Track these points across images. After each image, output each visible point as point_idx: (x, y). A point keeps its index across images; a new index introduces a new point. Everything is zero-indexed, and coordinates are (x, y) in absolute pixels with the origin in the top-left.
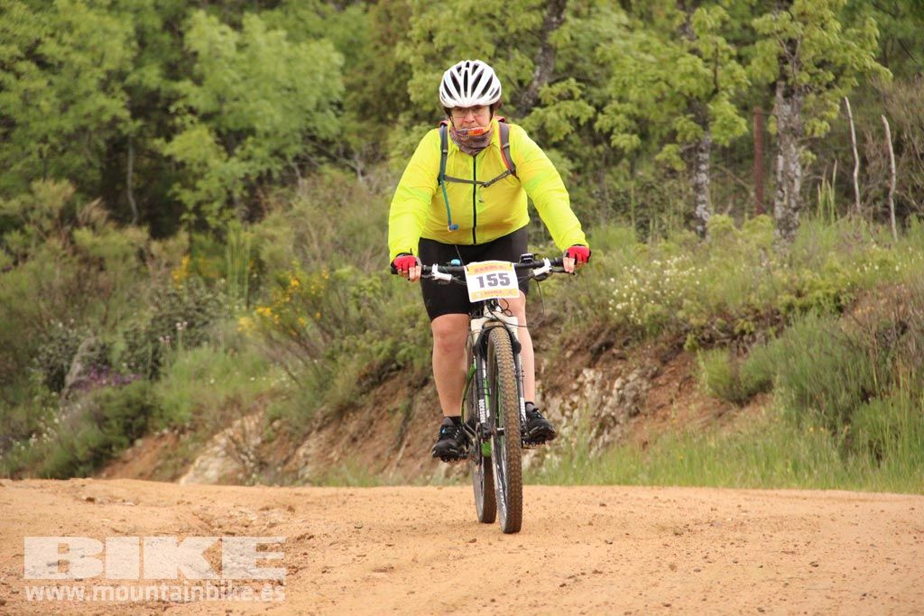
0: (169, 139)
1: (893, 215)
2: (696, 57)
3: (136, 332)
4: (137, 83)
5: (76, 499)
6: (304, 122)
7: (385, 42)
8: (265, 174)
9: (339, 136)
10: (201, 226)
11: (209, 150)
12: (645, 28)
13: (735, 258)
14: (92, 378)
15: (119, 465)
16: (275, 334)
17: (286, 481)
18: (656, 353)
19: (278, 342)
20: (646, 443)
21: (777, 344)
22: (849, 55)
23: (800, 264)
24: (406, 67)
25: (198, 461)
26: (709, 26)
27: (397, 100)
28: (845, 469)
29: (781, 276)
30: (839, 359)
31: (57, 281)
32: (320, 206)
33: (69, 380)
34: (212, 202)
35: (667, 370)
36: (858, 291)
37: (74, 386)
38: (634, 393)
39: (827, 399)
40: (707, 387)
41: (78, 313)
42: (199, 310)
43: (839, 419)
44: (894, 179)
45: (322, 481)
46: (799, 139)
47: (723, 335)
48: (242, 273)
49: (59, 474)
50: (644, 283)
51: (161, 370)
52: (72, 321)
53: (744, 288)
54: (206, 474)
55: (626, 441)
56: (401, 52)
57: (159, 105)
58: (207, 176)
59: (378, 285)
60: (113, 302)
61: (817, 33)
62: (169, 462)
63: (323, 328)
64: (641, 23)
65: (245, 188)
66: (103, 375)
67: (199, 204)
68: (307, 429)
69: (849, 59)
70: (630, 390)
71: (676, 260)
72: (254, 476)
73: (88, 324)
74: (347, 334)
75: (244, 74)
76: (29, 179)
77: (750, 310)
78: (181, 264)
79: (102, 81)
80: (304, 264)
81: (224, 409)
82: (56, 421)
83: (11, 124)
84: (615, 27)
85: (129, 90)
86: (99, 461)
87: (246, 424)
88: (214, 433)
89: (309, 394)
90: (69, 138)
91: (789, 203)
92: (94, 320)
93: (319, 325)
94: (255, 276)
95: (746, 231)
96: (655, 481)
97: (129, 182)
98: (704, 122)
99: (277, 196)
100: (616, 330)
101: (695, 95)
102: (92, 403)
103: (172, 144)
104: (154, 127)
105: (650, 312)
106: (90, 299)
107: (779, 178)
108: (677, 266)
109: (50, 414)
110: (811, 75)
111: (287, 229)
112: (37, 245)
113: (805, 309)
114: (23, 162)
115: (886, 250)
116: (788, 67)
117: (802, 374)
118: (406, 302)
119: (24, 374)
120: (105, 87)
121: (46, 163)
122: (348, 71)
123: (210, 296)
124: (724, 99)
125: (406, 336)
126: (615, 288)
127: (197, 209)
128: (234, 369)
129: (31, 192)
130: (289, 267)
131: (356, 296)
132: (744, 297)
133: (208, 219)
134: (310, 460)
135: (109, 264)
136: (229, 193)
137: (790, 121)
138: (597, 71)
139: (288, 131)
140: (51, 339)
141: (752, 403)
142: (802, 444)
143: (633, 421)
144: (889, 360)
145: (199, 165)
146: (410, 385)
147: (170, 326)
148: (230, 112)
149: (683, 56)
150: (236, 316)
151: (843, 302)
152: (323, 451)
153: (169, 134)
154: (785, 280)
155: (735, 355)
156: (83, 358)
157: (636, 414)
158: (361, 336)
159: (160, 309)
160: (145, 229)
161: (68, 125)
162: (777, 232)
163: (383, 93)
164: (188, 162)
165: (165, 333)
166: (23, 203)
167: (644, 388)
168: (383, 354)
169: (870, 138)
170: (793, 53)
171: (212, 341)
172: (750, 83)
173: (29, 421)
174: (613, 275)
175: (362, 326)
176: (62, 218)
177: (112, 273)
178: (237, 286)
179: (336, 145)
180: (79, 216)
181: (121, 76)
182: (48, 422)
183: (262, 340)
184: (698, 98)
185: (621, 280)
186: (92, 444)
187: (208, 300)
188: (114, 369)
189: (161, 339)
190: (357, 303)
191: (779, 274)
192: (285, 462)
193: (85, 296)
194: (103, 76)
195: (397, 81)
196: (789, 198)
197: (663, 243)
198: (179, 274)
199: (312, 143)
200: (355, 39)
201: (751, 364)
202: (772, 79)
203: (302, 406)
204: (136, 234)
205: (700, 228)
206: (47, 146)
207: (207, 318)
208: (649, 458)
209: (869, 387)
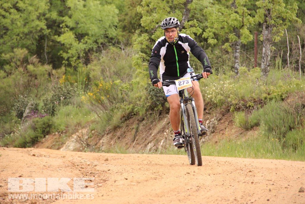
0: (59, 36)
1: (300, 69)
2: (237, 14)
3: (47, 100)
4: (49, 17)
5: (29, 155)
6: (104, 32)
7: (132, 6)
8: (91, 49)
9: (116, 37)
10: (69, 65)
11: (73, 39)
12: (218, 4)
13: (248, 81)
14: (32, 115)
15: (40, 144)
16: (94, 102)
17: (96, 151)
18: (221, 112)
19: (95, 105)
20: (217, 142)
21: (261, 110)
22: (288, 15)
23: (269, 84)
24: (139, 15)
25: (67, 143)
26: (241, 4)
27: (135, 25)
28: (283, 152)
29: (263, 88)
30: (282, 116)
31: (21, 82)
32: (109, 60)
33: (25, 115)
34: (73, 57)
35: (224, 118)
36: (289, 94)
37: (26, 117)
38: (213, 125)
39: (278, 129)
40: (238, 124)
41: (28, 93)
42: (68, 93)
43: (282, 136)
44: (301, 57)
45: (108, 151)
46: (270, 42)
47: (243, 107)
48: (83, 81)
49: (20, 146)
50: (217, 89)
51: (55, 112)
52: (26, 95)
53: (250, 92)
54: (70, 147)
55: (210, 141)
56: (139, 9)
57: (56, 25)
58: (71, 49)
59: (128, 87)
60: (39, 89)
61: (277, 7)
62: (57, 143)
63: (109, 100)
64: (217, 2)
65: (84, 53)
66: (36, 114)
67: (69, 58)
68: (103, 134)
69: (288, 16)
70: (212, 124)
71: (228, 81)
72: (86, 149)
73: (31, 97)
74: (117, 103)
75: (85, 15)
76: (13, 48)
77: (252, 99)
78: (62, 78)
79: (38, 16)
80: (104, 79)
81: (76, 126)
82: (20, 128)
83: (7, 29)
84: (208, 3)
85: (46, 19)
86: (34, 142)
87: (83, 131)
88: (72, 134)
89: (104, 122)
90: (26, 34)
91: (266, 64)
92: (33, 95)
93: (108, 99)
94: (87, 82)
95: (251, 72)
96: (220, 155)
97: (45, 50)
98: (239, 36)
99: (94, 56)
100: (207, 104)
101: (236, 27)
102: (32, 123)
103: (60, 37)
104: (54, 32)
105: (219, 98)
106: (32, 88)
107: (263, 55)
108: (228, 84)
109: (18, 126)
110: (275, 21)
111: (98, 67)
112: (15, 70)
113: (271, 99)
114: (10, 42)
115: (298, 80)
116: (267, 18)
117: (270, 121)
118: (137, 92)
119: (9, 113)
120: (38, 18)
121: (18, 43)
122: (119, 15)
123: (71, 89)
124: (245, 28)
125: (137, 104)
126: (208, 90)
127: (68, 60)
128: (79, 113)
129: (13, 52)
130: (99, 80)
131: (121, 90)
132: (250, 94)
133: (72, 63)
134: (104, 144)
135: (38, 77)
136: (79, 54)
137: (267, 36)
138: (202, 18)
139: (99, 35)
140: (19, 101)
141: (252, 130)
142: (269, 144)
143: (212, 134)
144: (298, 117)
145: (69, 45)
146: (138, 120)
147: (58, 98)
148: (80, 27)
149: (232, 14)
150: (80, 96)
151: (283, 97)
152: (109, 141)
153: (59, 34)
154: (264, 89)
155: (247, 114)
156: (29, 108)
157: (213, 132)
158: (122, 103)
159: (55, 93)
160: (51, 66)
161: (26, 30)
162: (262, 73)
163: (131, 23)
164: (65, 44)
165: (57, 100)
166: (10, 56)
167: (216, 124)
168: (129, 110)
169: (293, 43)
170: (269, 14)
171: (72, 104)
172: (254, 23)
173: (11, 128)
174: (207, 86)
175: (123, 100)
176: (23, 61)
177: (40, 80)
178: (81, 86)
179: (115, 40)
180: (29, 61)
181: (44, 15)
182: (17, 129)
183: (89, 104)
184: (237, 28)
185: (210, 88)
186: (31, 137)
187: (71, 90)
188: (39, 112)
189: (55, 102)
190: (121, 92)
191: (262, 87)
192: (96, 145)
193: (30, 87)
194: (38, 15)
195: (135, 19)
196: (266, 62)
197: (224, 76)
198: (61, 81)
199: (107, 39)
200: (122, 5)
201: (252, 117)
202: (262, 22)
203: (102, 126)
204: (48, 67)
205: (236, 71)
206: (19, 37)
207: (70, 96)
208: (217, 147)
209: (292, 126)
